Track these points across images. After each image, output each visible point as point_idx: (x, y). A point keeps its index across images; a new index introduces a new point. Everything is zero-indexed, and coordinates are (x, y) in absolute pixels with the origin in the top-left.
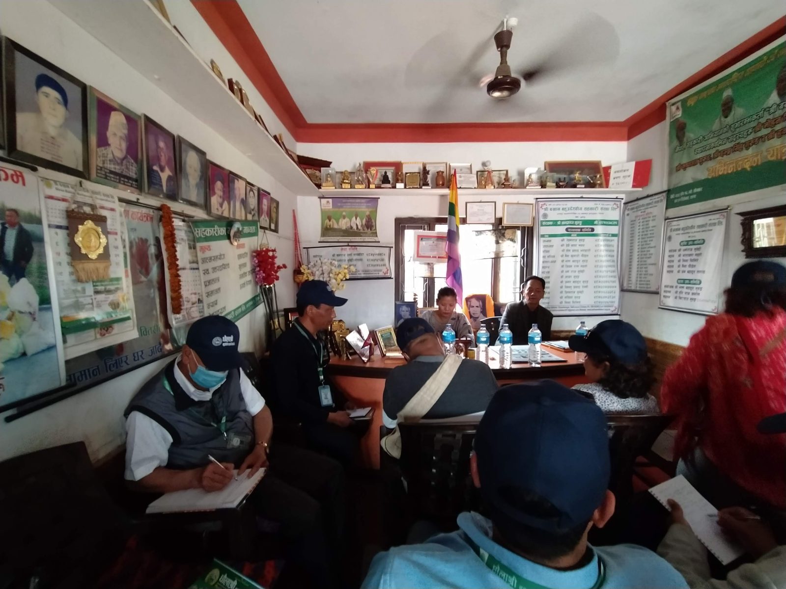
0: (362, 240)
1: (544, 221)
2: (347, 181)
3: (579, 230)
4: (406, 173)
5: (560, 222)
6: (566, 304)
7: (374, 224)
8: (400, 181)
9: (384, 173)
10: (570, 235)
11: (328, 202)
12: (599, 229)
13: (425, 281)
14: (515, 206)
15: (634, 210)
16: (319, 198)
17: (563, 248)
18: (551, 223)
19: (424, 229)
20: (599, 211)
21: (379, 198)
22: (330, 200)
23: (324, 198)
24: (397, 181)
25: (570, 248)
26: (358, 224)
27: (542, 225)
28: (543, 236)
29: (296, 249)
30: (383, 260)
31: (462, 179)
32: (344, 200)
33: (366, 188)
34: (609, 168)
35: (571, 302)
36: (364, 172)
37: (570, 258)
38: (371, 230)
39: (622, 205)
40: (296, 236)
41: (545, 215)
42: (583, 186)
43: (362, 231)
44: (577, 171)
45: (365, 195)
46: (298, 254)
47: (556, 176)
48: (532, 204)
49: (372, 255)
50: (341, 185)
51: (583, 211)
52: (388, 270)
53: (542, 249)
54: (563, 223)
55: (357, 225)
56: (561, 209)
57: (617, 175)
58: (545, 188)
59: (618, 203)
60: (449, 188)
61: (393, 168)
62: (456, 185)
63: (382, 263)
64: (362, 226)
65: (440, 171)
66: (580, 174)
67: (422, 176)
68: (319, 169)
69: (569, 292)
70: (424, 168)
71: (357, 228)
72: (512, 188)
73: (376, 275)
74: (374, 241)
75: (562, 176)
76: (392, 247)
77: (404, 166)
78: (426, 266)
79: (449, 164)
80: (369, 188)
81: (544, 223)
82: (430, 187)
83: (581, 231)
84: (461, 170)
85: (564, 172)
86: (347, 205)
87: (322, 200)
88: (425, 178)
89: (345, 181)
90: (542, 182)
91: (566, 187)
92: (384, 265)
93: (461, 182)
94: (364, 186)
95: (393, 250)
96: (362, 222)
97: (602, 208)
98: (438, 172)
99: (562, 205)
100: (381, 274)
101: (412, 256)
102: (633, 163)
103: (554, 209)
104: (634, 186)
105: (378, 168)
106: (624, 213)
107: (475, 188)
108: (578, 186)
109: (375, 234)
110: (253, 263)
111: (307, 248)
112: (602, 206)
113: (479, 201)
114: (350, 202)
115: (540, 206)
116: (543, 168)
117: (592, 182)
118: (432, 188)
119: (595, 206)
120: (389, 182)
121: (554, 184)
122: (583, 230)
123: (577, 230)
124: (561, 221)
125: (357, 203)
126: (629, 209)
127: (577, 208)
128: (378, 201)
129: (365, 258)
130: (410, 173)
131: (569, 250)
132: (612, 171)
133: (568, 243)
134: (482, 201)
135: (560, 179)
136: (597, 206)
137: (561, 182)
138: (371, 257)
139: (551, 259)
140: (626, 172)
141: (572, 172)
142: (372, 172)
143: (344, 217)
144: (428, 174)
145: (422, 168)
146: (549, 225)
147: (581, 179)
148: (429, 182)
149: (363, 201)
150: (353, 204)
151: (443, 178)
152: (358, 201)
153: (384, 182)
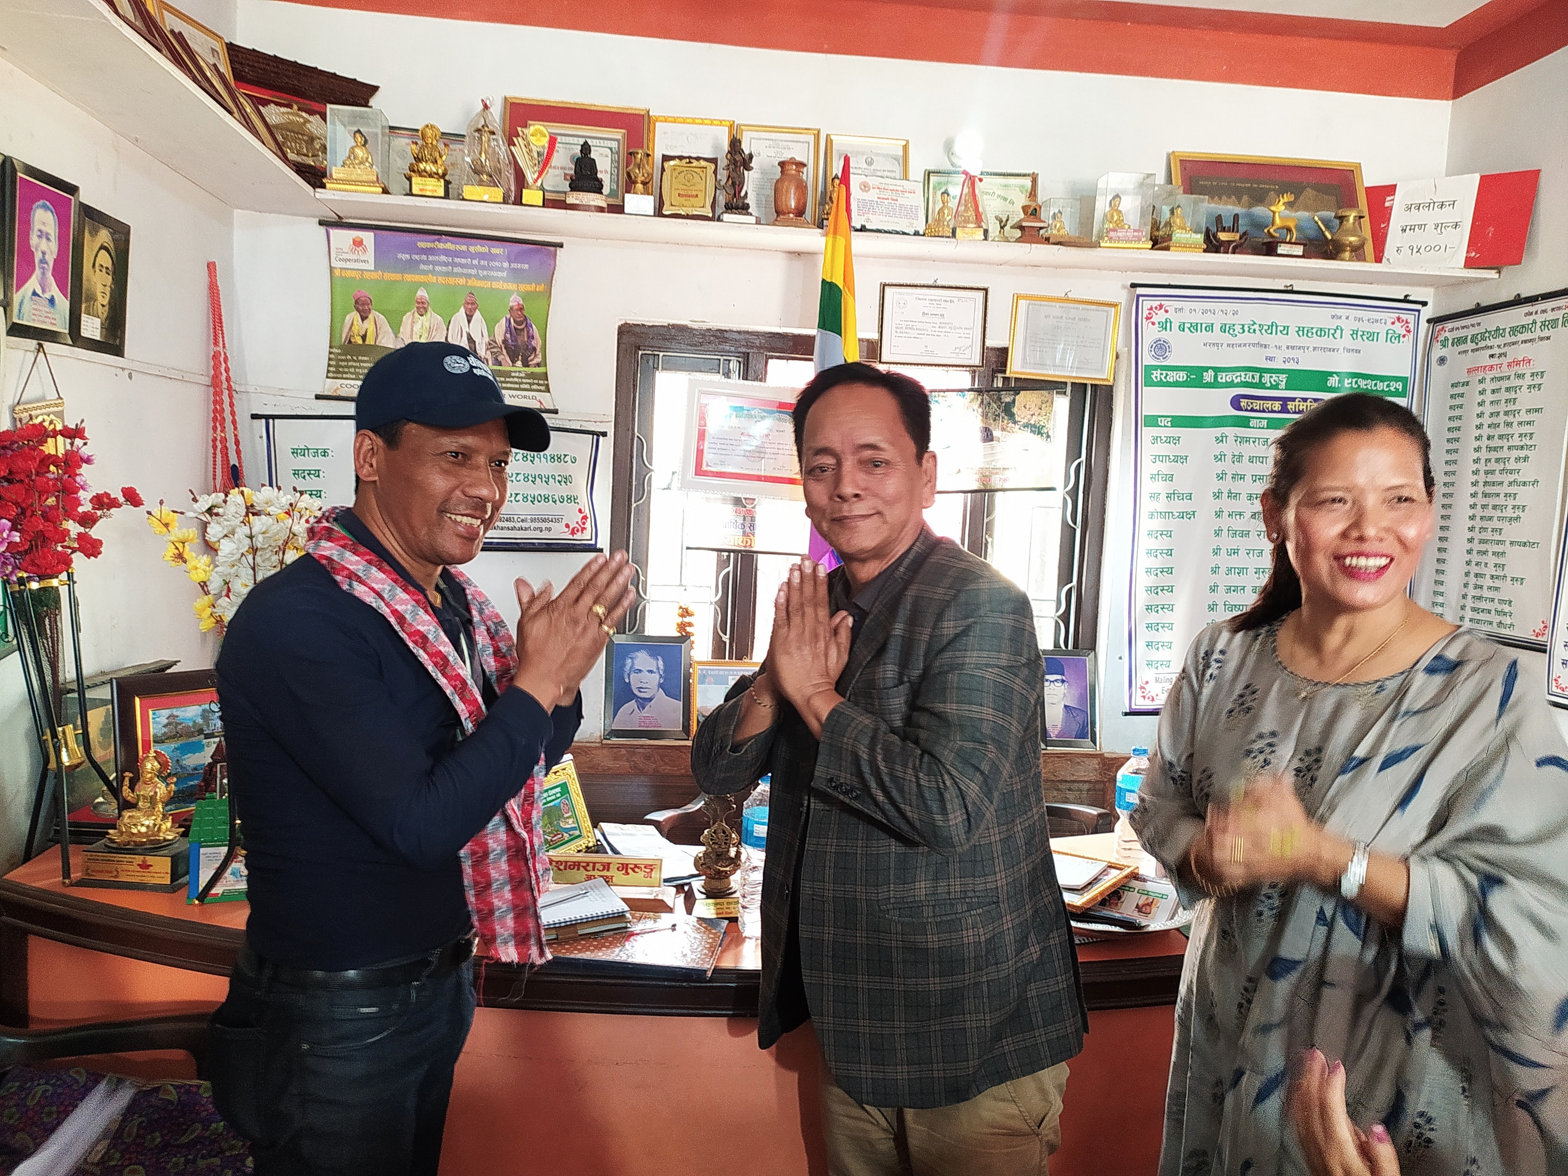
1: (1155, 368)
2: (430, 167)
3: (1277, 405)
4: (666, 158)
5: (1210, 373)
7: (537, 343)
8: (640, 186)
9: (577, 150)
10: (1244, 423)
11: (358, 243)
13: (722, 564)
14: (1056, 309)
15: (1462, 347)
16: (321, 223)
17: (1218, 467)
18: (1181, 376)
19: (727, 375)
20: (1346, 341)
21: (561, 245)
22: (368, 237)
23: (340, 223)
24: (630, 185)
25: (1243, 469)
26: (476, 338)
27: (1149, 383)
28: (1152, 421)
29: (215, 419)
30: (566, 480)
31: (872, 195)
32: (423, 243)
33: (505, 201)
34: (1391, 189)
36: (499, 136)
37: (1243, 505)
38: (526, 364)
39: (1424, 326)
40: (216, 367)
41: (1161, 347)
42: (1299, 250)
44: (1281, 192)
45: (514, 230)
46: (224, 440)
47: (1209, 206)
48: (1115, 305)
50: (409, 179)
51: (1292, 338)
52: (585, 518)
53: (1149, 467)
54: (1223, 378)
55: (470, 340)
56: (1217, 328)
57: (1415, 217)
58: (1167, 248)
59: (1411, 318)
60: (821, 226)
61: (619, 134)
62: (850, 218)
63: (563, 490)
64: (491, 345)
65: (792, 162)
66: (1290, 205)
67: (723, 175)
68: (316, 106)
70: (735, 144)
72: (1047, 240)
73: (538, 534)
75: (1228, 209)
76: (604, 434)
77: (660, 128)
78: (730, 508)
79: (828, 136)
80: (518, 201)
81: (1156, 375)
82: (752, 220)
83: (1282, 411)
84: (870, 163)
85: (1236, 194)
86: (435, 263)
87: (335, 233)
88: (736, 184)
89: (422, 166)
90: (1155, 226)
91: (1237, 249)
92: (572, 499)
93: (867, 207)
94: (498, 193)
95: (607, 446)
96: (491, 332)
97: (1354, 333)
98: (782, 164)
99: (1220, 312)
100: (559, 533)
101: (678, 467)
102: (1477, 177)
103: (1194, 327)
104: (1470, 263)
105: (557, 128)
106: (1427, 354)
107: (916, 234)
108: (1282, 249)
109: (542, 382)
111: (267, 417)
112: (1356, 325)
113: (931, 283)
114: (446, 252)
115: (1146, 313)
116: (1161, 179)
117: (1329, 236)
118: (758, 222)
120: (597, 188)
121: (1200, 238)
122: (1291, 406)
123: (1268, 404)
124: (1217, 370)
125: (473, 256)
126: (1446, 339)
127: (1271, 328)
128: (555, 255)
130: (681, 158)
131: (1242, 477)
132: (1397, 203)
133: (1238, 449)
134: (939, 283)
135: (1219, 218)
136: (1342, 323)
137: (1224, 230)
138: (522, 467)
139: (1178, 506)
140: (1446, 209)
141: (1259, 198)
142: (532, 139)
143: (422, 308)
144: (749, 169)
145: (726, 147)
146: (1175, 384)
147: (1292, 225)
148: (751, 200)
149: (498, 250)
150: (457, 260)
151: (801, 187)
152: (479, 248)
153: (575, 186)
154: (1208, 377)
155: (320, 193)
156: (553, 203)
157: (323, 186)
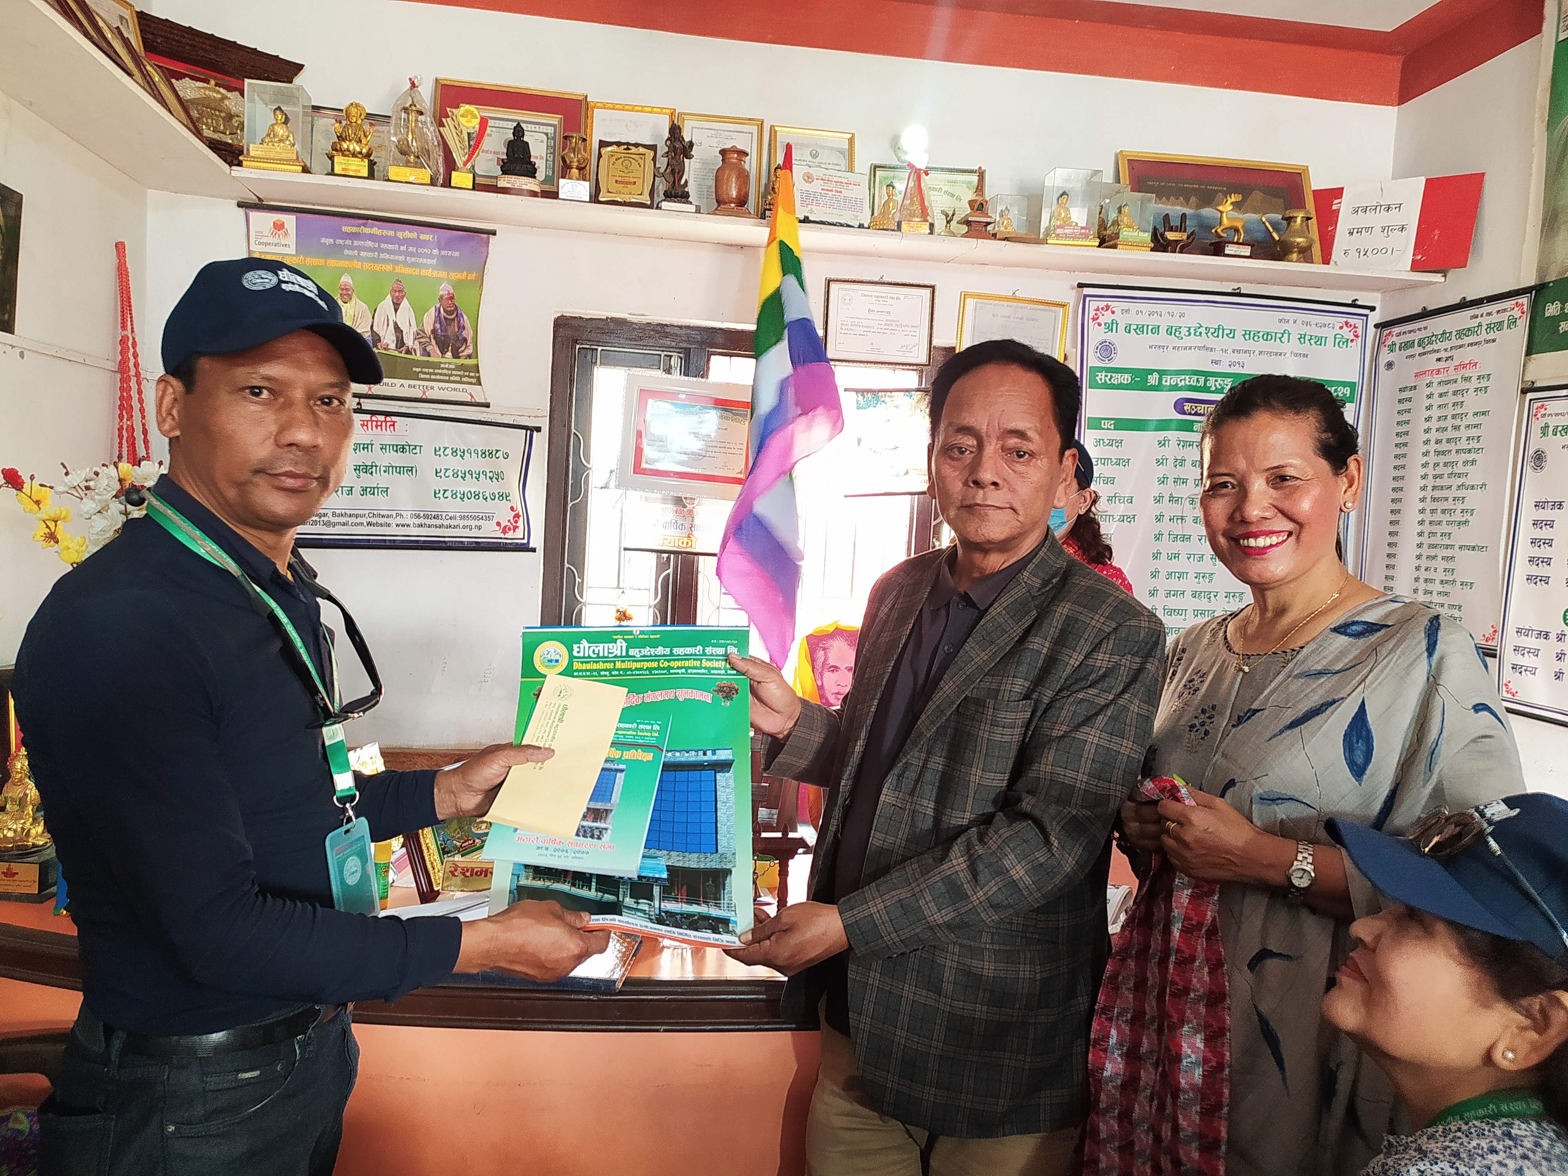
0: (418, 394)
1: (1101, 369)
2: (354, 147)
4: (603, 144)
5: (1156, 375)
7: (468, 333)
8: (575, 172)
9: (509, 135)
10: (1187, 427)
11: (279, 226)
13: (661, 566)
14: (1003, 307)
15: (1410, 352)
16: (240, 205)
17: (1161, 471)
18: (1126, 378)
19: (668, 371)
20: (1293, 345)
21: (493, 233)
22: (290, 220)
23: (260, 206)
24: (565, 171)
25: (1186, 472)
26: (404, 327)
27: (1096, 385)
28: (1099, 423)
29: (121, 407)
30: (498, 476)
31: (816, 186)
32: (348, 228)
34: (1338, 193)
36: (427, 118)
37: (1185, 510)
38: (456, 356)
39: (1371, 330)
40: (124, 352)
41: (1107, 349)
42: (1246, 251)
43: (418, 357)
44: (1227, 193)
45: (444, 216)
46: (131, 429)
47: (1157, 207)
48: (1062, 305)
49: (455, 452)
50: (331, 158)
51: (1239, 342)
52: (517, 516)
54: (1168, 381)
55: (397, 329)
56: (1163, 330)
57: (1362, 220)
58: (1114, 247)
59: (1358, 322)
60: (763, 217)
61: (555, 119)
62: (792, 210)
63: (494, 487)
64: (418, 335)
65: (734, 150)
66: (1237, 206)
67: (662, 163)
68: (233, 82)
70: (675, 131)
71: (400, 343)
72: (994, 236)
73: (468, 533)
74: (466, 398)
75: (1175, 209)
76: (538, 429)
77: (598, 114)
78: (671, 507)
79: (772, 126)
81: (1101, 377)
82: (692, 208)
84: (814, 154)
85: (1183, 194)
86: (360, 248)
87: (254, 215)
88: (676, 171)
89: (345, 146)
90: (1102, 225)
91: (1185, 248)
92: (504, 496)
93: (808, 197)
95: (541, 441)
96: (420, 321)
97: (1302, 337)
98: (723, 152)
99: (1167, 314)
100: (489, 531)
102: (1423, 180)
103: (1140, 329)
104: (1416, 266)
105: (489, 112)
106: (1375, 359)
107: (861, 226)
108: (1229, 249)
109: (473, 374)
112: (1304, 330)
113: (876, 279)
114: (372, 237)
115: (1092, 314)
116: (1108, 177)
117: (1277, 238)
118: (698, 211)
119: (1280, 328)
120: (531, 172)
121: (1147, 236)
124: (1162, 373)
125: (401, 242)
126: (1394, 344)
127: (1218, 331)
128: (488, 242)
129: (425, 461)
130: (619, 144)
131: (1184, 481)
132: (1344, 206)
133: (1184, 453)
134: (885, 279)
135: (1166, 217)
136: (1289, 327)
137: (1171, 229)
138: (453, 463)
139: (1121, 509)
140: (1392, 212)
141: (1208, 199)
142: (463, 120)
143: (346, 295)
144: (690, 157)
145: (666, 135)
146: (1120, 387)
147: (1239, 225)
148: (691, 189)
149: (427, 236)
150: (383, 246)
151: (743, 177)
152: (406, 233)
153: (507, 170)
154: (1153, 380)
155: (236, 171)
156: (483, 186)
157: (240, 164)
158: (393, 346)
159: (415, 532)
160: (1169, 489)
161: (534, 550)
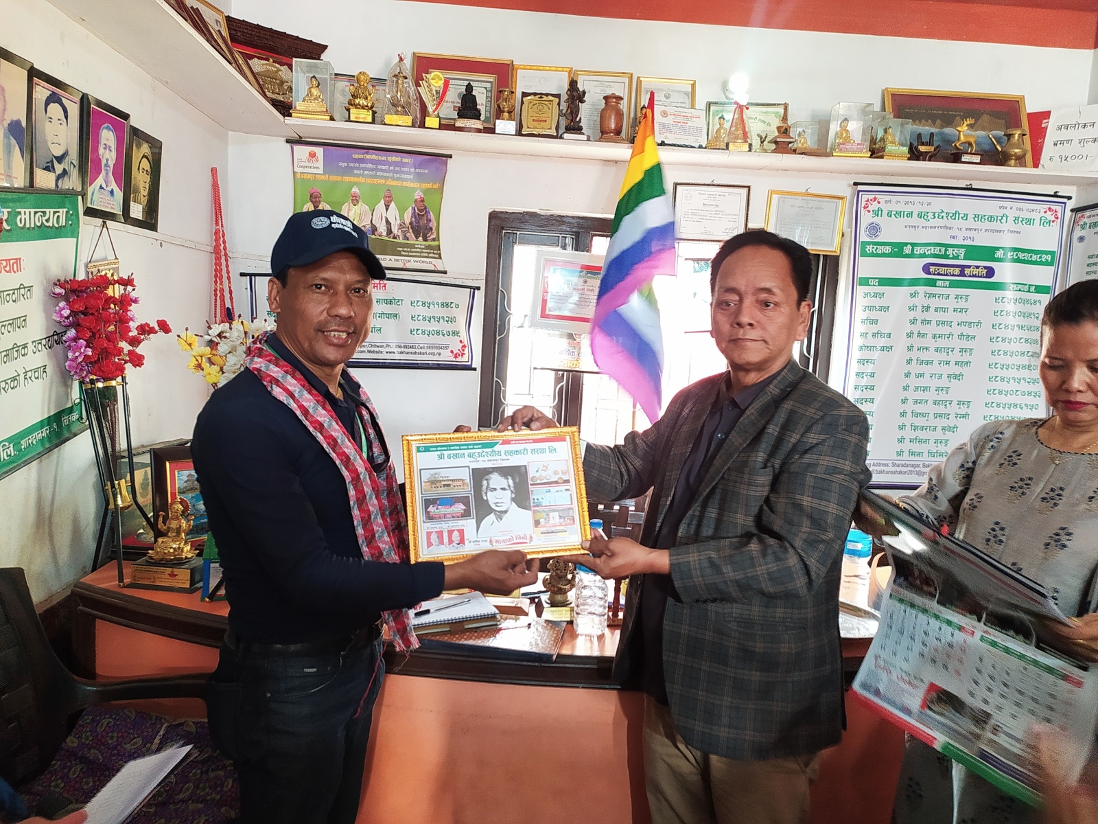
0: (400, 265)
1: (869, 243)
2: (363, 102)
3: (957, 271)
4: (524, 95)
5: (909, 247)
6: (912, 458)
7: (433, 224)
8: (506, 114)
9: (463, 90)
10: (932, 283)
11: (312, 155)
12: (1006, 272)
13: (558, 380)
14: (799, 201)
16: (288, 141)
17: (912, 315)
18: (888, 249)
19: (564, 247)
20: (1010, 225)
21: (450, 156)
22: (319, 151)
23: (300, 141)
24: (499, 114)
25: (932, 316)
26: (392, 221)
27: (864, 254)
28: (865, 282)
29: (216, 276)
30: (452, 320)
31: (670, 120)
32: (356, 155)
33: (413, 126)
34: (1047, 115)
35: (926, 454)
36: (410, 81)
37: (928, 342)
38: (425, 239)
39: (1068, 214)
40: (217, 240)
41: (874, 229)
42: (977, 159)
43: (401, 240)
44: (964, 118)
45: (420, 146)
46: (222, 290)
47: (912, 127)
48: (841, 198)
49: (424, 304)
50: (348, 110)
51: (971, 223)
52: (464, 346)
53: (860, 314)
54: (918, 251)
55: (388, 222)
56: (915, 215)
57: (1064, 135)
58: (882, 157)
59: (1059, 208)
61: (492, 78)
62: (653, 137)
63: (449, 327)
64: (401, 226)
65: (613, 96)
66: (971, 126)
67: (564, 106)
68: (284, 59)
69: (922, 428)
70: (573, 84)
71: (390, 232)
72: (794, 151)
73: (431, 357)
74: (432, 268)
75: (926, 129)
76: (478, 288)
77: (520, 74)
78: (564, 342)
79: (638, 78)
80: (422, 125)
81: (869, 248)
82: (585, 138)
83: (962, 274)
84: (668, 97)
85: (932, 119)
86: (364, 169)
87: (296, 148)
88: (573, 112)
89: (357, 101)
90: (873, 141)
91: (932, 157)
92: (455, 333)
93: (665, 127)
94: (408, 120)
95: (480, 296)
96: (402, 217)
97: (1016, 219)
98: (606, 98)
99: (918, 203)
100: (446, 357)
101: (528, 313)
103: (899, 214)
105: (450, 74)
106: (1071, 234)
107: (700, 147)
108: (965, 158)
109: (436, 251)
110: (55, 317)
111: (251, 275)
112: (1017, 214)
113: (709, 182)
114: (372, 161)
115: (864, 204)
116: (877, 108)
117: (1000, 149)
118: (588, 139)
119: (1001, 213)
120: (477, 116)
121: (905, 149)
122: (967, 271)
123: (951, 270)
124: (913, 245)
125: (390, 164)
126: (1085, 223)
127: (955, 215)
128: (446, 163)
129: (405, 310)
130: (535, 94)
131: (929, 322)
132: (1051, 125)
133: (927, 302)
134: (715, 182)
135: (919, 135)
136: (1007, 212)
137: (923, 144)
138: (421, 311)
139: (882, 342)
140: (1088, 128)
141: (949, 121)
142: (433, 82)
143: (355, 200)
144: (583, 101)
145: (566, 86)
146: (884, 255)
147: (972, 140)
148: (584, 124)
149: (407, 159)
150: (379, 167)
151: (619, 115)
152: (394, 158)
153: (461, 115)
154: (907, 250)
155: (288, 120)
156: (445, 126)
157: (290, 115)
158: (385, 233)
159: (398, 357)
160: (916, 328)
161: (475, 369)
